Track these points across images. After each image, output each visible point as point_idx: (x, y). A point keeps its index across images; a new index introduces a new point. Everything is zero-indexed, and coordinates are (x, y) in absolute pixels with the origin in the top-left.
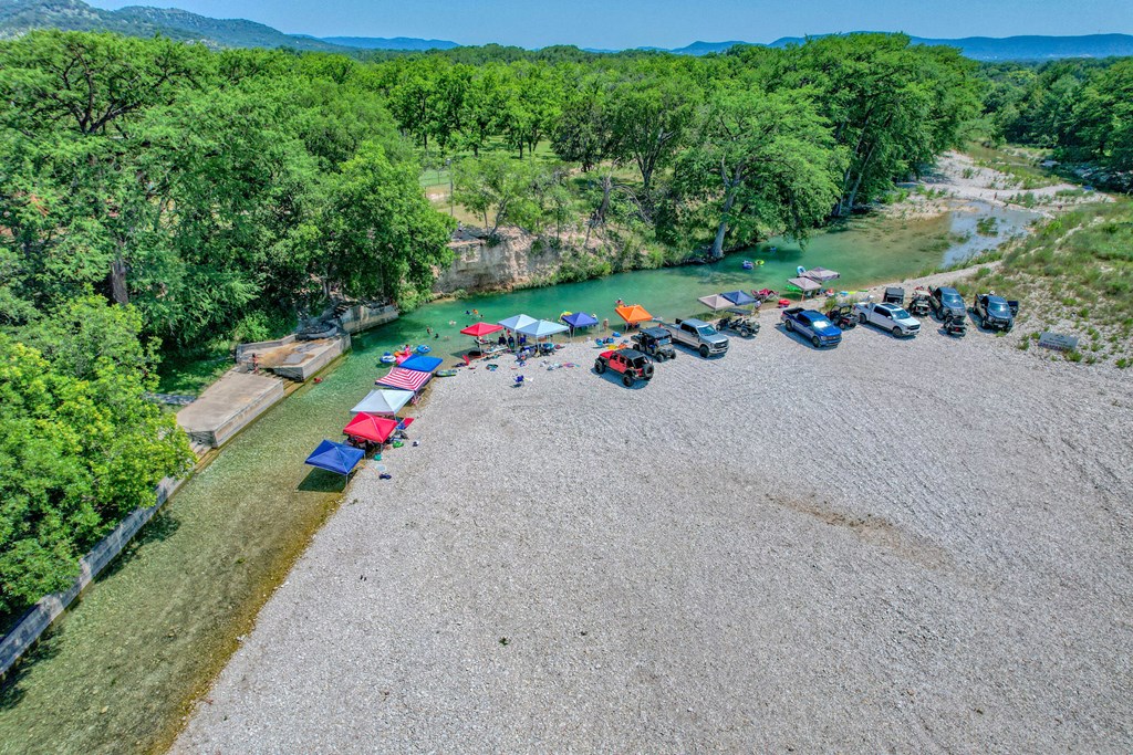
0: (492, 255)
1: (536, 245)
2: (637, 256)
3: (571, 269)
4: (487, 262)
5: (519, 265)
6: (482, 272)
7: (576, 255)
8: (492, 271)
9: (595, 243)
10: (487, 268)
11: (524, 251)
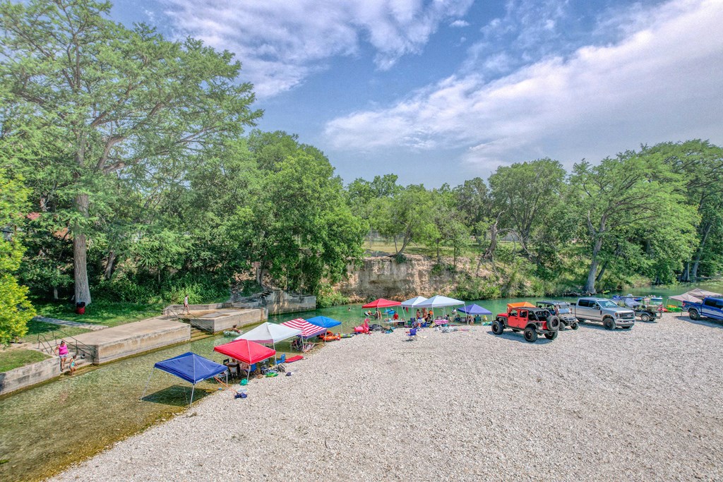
0: (399, 270)
1: (436, 267)
2: (521, 286)
3: (466, 290)
4: (395, 277)
5: (421, 281)
6: (391, 285)
7: (469, 278)
8: (399, 285)
9: (485, 273)
10: (395, 282)
11: (426, 271)
